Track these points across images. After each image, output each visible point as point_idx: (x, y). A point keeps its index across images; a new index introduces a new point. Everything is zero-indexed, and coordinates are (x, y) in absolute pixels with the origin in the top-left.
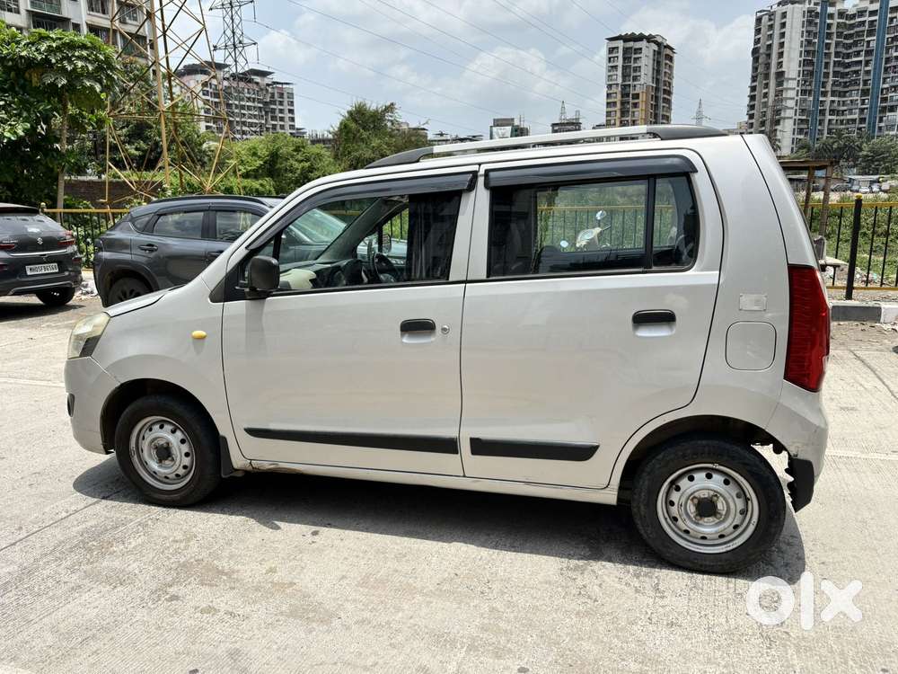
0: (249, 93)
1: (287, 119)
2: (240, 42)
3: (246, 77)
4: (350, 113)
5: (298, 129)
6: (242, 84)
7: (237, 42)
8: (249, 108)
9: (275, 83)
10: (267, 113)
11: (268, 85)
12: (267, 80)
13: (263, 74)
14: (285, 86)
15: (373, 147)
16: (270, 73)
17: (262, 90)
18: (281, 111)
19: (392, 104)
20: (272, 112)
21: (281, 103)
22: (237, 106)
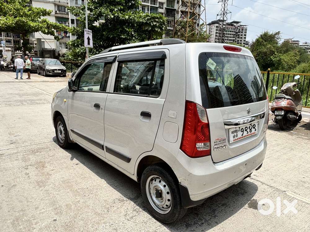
0: (231, 29)
1: (243, 38)
2: (226, 13)
3: (231, 24)
4: (261, 35)
5: (246, 41)
6: (229, 27)
7: (225, 12)
8: (230, 34)
9: (241, 25)
10: (236, 36)
11: (238, 26)
12: (239, 25)
13: (237, 23)
14: (244, 26)
15: (268, 48)
16: (240, 22)
17: (236, 28)
18: (242, 35)
19: (279, 32)
20: (238, 36)
21: (242, 32)
22: (226, 34)
